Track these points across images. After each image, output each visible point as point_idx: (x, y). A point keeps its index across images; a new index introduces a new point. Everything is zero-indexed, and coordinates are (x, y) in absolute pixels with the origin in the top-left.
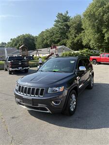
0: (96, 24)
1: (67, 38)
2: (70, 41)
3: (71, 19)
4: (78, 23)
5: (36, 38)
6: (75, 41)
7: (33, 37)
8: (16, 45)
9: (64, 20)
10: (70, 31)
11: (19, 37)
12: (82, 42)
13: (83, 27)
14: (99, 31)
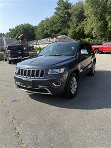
0: (99, 11)
1: (69, 27)
2: (72, 31)
3: (73, 7)
4: (80, 10)
5: (36, 27)
6: (77, 30)
7: (32, 27)
8: (15, 36)
9: (64, 7)
10: (71, 20)
11: (18, 27)
12: (84, 31)
13: (85, 14)
14: (102, 18)
